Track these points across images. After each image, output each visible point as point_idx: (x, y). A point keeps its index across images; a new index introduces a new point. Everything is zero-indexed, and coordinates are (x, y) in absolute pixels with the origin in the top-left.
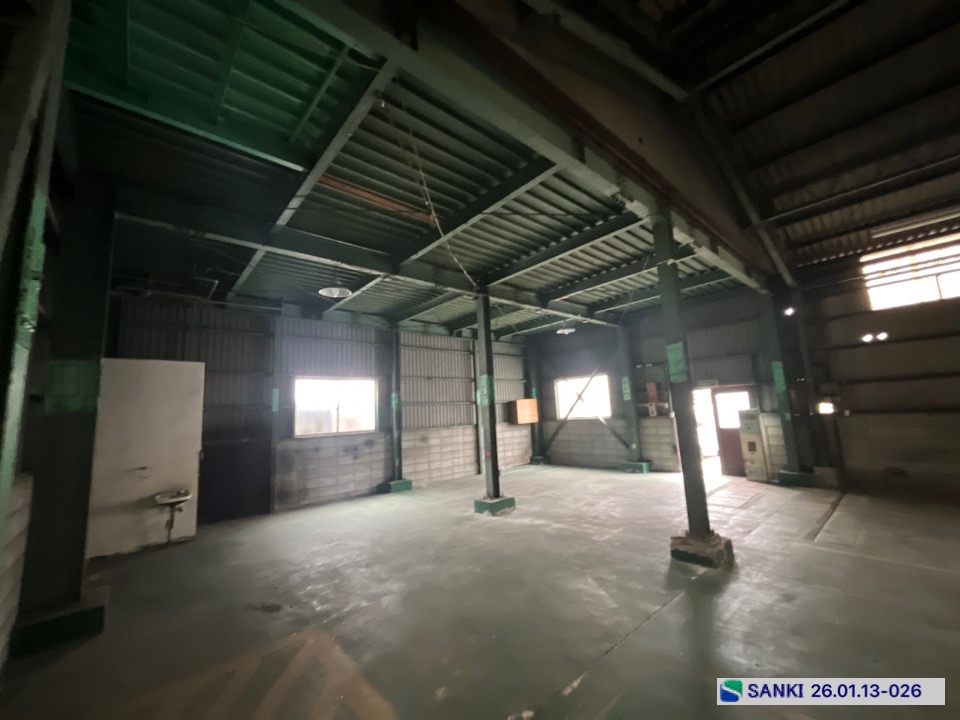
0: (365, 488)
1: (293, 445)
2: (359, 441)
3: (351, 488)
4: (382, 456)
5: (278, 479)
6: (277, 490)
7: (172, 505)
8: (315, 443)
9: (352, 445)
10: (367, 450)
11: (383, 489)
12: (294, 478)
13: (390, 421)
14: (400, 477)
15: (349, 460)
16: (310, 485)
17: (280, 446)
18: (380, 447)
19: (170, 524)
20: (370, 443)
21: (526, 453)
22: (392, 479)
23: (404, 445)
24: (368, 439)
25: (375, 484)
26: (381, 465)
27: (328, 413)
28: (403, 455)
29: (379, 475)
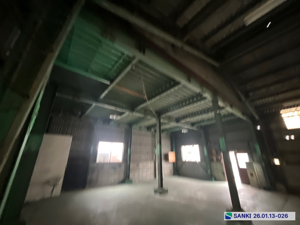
0: (117, 181)
1: (95, 165)
3: (112, 181)
4: (123, 171)
5: (89, 176)
6: (88, 180)
9: (114, 166)
10: (119, 168)
13: (127, 158)
14: (129, 178)
15: (113, 171)
18: (123, 167)
19: (53, 191)
21: (171, 172)
22: (126, 179)
24: (119, 165)
26: (123, 174)
27: (108, 155)
28: (130, 171)
29: (122, 177)
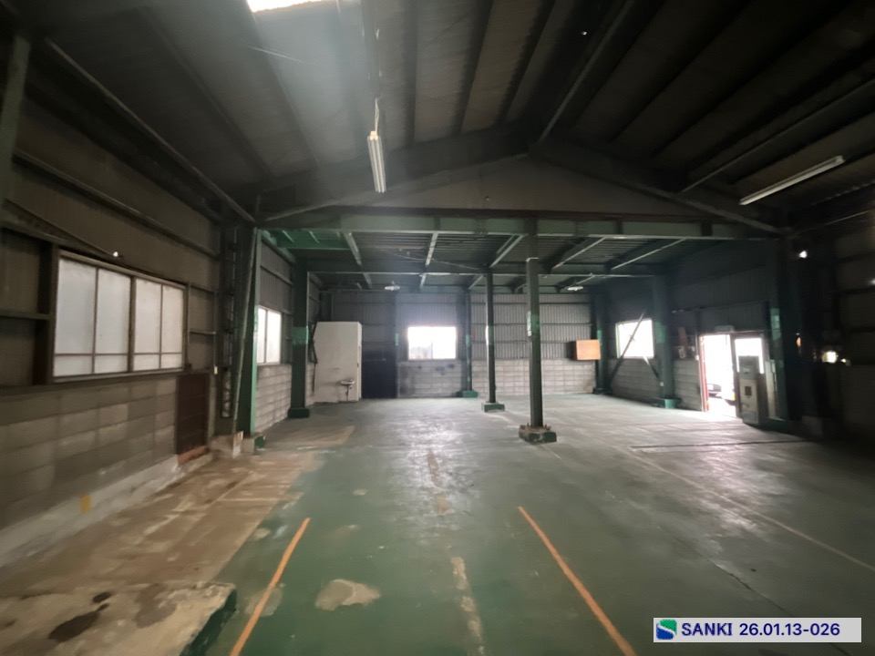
0: (449, 392)
1: (407, 364)
2: (444, 365)
3: (440, 391)
4: (459, 375)
5: (399, 382)
6: (399, 387)
7: (348, 385)
8: (419, 364)
9: (441, 367)
10: (449, 370)
11: (459, 395)
12: (408, 382)
13: (465, 353)
14: (471, 389)
15: (439, 375)
16: (417, 386)
17: (400, 364)
18: (458, 369)
19: (347, 393)
20: (452, 366)
21: (589, 384)
22: (466, 389)
23: (475, 369)
24: (451, 364)
25: (456, 391)
26: (459, 380)
28: (473, 375)
29: (458, 386)
